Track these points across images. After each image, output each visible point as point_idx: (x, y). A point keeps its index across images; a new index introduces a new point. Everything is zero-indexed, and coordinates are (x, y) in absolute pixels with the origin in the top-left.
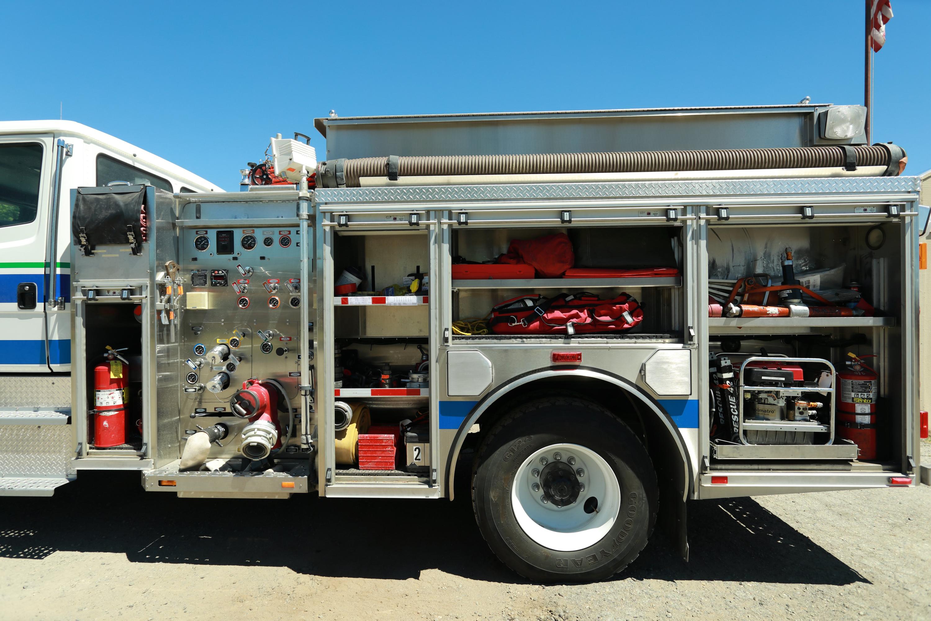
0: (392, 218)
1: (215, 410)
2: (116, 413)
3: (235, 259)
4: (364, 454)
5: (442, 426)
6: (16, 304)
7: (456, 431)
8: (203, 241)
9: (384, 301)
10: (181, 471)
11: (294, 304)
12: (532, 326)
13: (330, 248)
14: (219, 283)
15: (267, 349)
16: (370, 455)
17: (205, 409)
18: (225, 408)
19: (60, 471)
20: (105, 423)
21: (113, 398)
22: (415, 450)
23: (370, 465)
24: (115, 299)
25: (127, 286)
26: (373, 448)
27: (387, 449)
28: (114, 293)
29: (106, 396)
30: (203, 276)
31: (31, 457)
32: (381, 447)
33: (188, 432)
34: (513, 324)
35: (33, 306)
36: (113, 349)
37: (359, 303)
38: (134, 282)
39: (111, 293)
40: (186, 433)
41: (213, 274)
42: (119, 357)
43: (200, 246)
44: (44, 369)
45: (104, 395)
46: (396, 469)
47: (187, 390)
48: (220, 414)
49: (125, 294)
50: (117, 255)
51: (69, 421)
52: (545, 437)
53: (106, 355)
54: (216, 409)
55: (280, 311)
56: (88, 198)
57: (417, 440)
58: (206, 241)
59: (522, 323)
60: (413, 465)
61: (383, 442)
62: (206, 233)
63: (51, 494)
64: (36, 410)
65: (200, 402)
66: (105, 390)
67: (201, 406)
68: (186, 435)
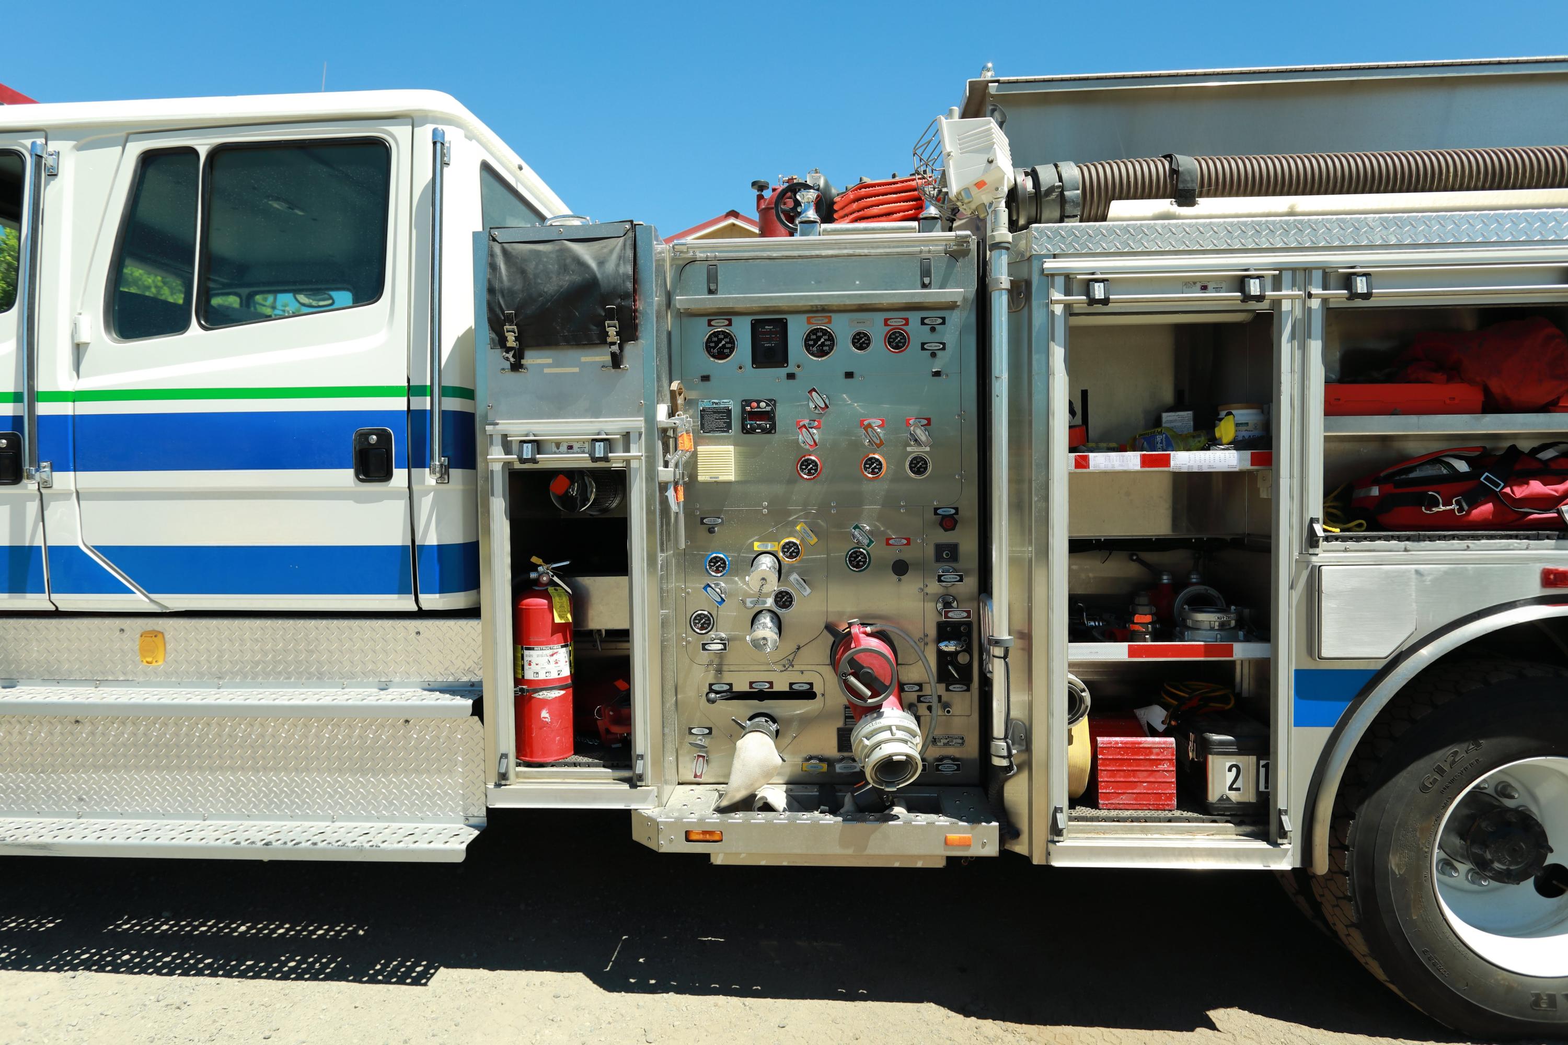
0: (1198, 286)
1: (751, 687)
2: (562, 692)
3: (791, 376)
4: (1110, 777)
5: (1301, 720)
6: (351, 472)
7: (1328, 731)
8: (723, 339)
9: (1166, 461)
10: (721, 810)
11: (916, 469)
12: (1475, 512)
13: (1063, 350)
14: (759, 426)
15: (858, 562)
16: (1122, 779)
17: (731, 685)
18: (771, 683)
19: (452, 810)
20: (544, 714)
21: (557, 663)
22: (1230, 770)
23: (1124, 799)
24: (579, 460)
25: (598, 434)
26: (1130, 765)
27: (1161, 767)
28: (570, 447)
29: (546, 659)
30: (724, 412)
31: (391, 782)
32: (1147, 763)
33: (694, 731)
34: (1435, 510)
35: (387, 476)
36: (546, 561)
37: (1113, 466)
38: (612, 425)
39: (564, 448)
40: (691, 733)
41: (748, 408)
42: (556, 579)
43: (715, 351)
44: (406, 603)
45: (542, 656)
46: (1178, 808)
47: (707, 647)
48: (761, 696)
49: (600, 451)
50: (576, 370)
51: (478, 710)
52: (1511, 742)
53: (533, 575)
54: (754, 685)
55: (886, 486)
56: (514, 249)
57: (1233, 749)
58: (728, 340)
59: (1454, 506)
60: (1224, 799)
61: (1151, 753)
62: (730, 324)
63: (460, 858)
64: (384, 686)
65: (719, 671)
66: (544, 647)
67: (721, 678)
68: (691, 736)
